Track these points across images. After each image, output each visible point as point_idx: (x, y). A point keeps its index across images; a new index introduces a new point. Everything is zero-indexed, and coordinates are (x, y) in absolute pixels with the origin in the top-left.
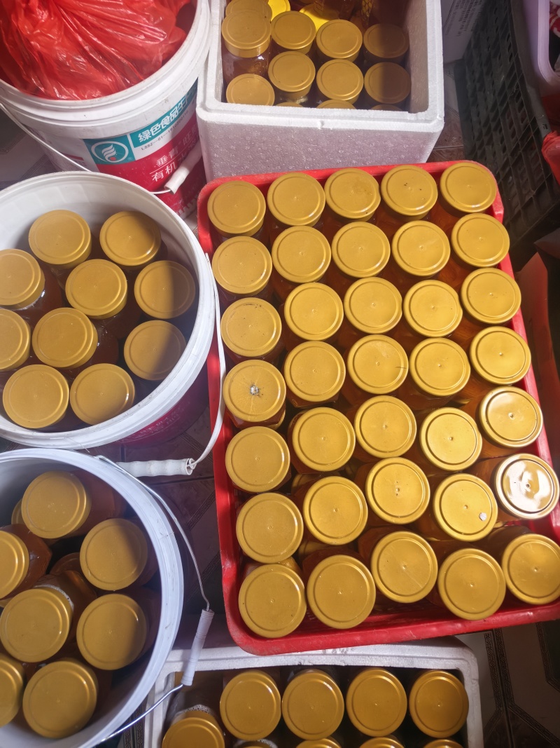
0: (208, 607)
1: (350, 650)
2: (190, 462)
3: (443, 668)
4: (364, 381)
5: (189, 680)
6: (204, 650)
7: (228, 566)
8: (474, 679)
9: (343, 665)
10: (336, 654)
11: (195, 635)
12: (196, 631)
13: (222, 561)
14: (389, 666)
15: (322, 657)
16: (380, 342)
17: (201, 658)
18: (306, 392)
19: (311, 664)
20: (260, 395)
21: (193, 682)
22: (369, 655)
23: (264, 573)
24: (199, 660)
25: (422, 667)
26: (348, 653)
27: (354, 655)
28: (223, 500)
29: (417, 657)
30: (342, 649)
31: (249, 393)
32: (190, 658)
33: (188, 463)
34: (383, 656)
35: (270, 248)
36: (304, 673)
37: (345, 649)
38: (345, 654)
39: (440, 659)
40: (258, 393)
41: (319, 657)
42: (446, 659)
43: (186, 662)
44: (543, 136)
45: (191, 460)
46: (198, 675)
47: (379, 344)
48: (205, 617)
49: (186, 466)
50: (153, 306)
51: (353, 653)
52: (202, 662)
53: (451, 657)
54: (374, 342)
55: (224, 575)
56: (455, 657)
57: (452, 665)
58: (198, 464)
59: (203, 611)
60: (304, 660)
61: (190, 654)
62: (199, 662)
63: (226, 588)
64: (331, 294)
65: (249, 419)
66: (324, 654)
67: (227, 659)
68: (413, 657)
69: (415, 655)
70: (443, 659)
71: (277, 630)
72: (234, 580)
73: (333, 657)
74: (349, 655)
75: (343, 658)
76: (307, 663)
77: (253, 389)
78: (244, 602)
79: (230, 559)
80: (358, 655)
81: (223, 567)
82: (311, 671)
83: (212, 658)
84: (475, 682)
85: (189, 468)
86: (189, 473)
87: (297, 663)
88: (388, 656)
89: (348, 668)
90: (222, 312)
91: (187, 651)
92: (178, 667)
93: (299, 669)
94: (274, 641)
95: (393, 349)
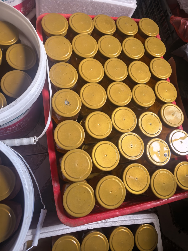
0: (44, 207)
1: (108, 220)
2: (35, 138)
3: (147, 223)
4: (114, 100)
5: (36, 244)
6: (43, 228)
7: (56, 186)
8: (158, 226)
9: (106, 227)
10: (102, 223)
11: (38, 221)
12: (38, 220)
13: (53, 183)
14: (125, 225)
15: (97, 224)
16: (120, 85)
17: (42, 232)
18: (90, 105)
19: (92, 228)
20: (70, 105)
21: (38, 244)
22: (117, 221)
23: (75, 186)
24: (41, 233)
25: (139, 224)
26: (108, 221)
27: (111, 222)
28: (52, 155)
29: (136, 219)
30: (105, 220)
31: (64, 104)
32: (36, 233)
33: (34, 139)
34: (122, 221)
35: (71, 42)
36: (89, 233)
37: (106, 220)
38: (107, 222)
39: (145, 219)
40: (69, 104)
41: (96, 225)
42: (147, 219)
43: (34, 235)
44: (170, 16)
45: (35, 137)
46: (40, 240)
47: (119, 85)
48: (43, 212)
49: (34, 140)
50: (15, 64)
51: (110, 221)
52: (42, 234)
53: (149, 218)
54: (117, 84)
55: (54, 190)
56: (150, 218)
57: (149, 221)
58: (39, 139)
59: (42, 210)
60: (89, 227)
61: (36, 231)
62: (41, 234)
63: (56, 196)
64: (98, 63)
65: (65, 116)
66: (98, 223)
67: (54, 231)
68: (134, 220)
69: (135, 219)
70: (146, 219)
71: (82, 213)
72: (59, 192)
73: (102, 224)
74: (109, 222)
75: (106, 224)
76: (91, 228)
77: (66, 102)
78: (65, 201)
79: (57, 182)
80: (112, 222)
81: (53, 186)
82: (93, 231)
83: (46, 231)
84: (158, 227)
85: (35, 141)
86: (35, 143)
87: (86, 229)
88: (124, 221)
89: (108, 228)
90: (50, 68)
91: (34, 230)
92: (30, 238)
93: (87, 232)
94: (80, 219)
95: (125, 88)
